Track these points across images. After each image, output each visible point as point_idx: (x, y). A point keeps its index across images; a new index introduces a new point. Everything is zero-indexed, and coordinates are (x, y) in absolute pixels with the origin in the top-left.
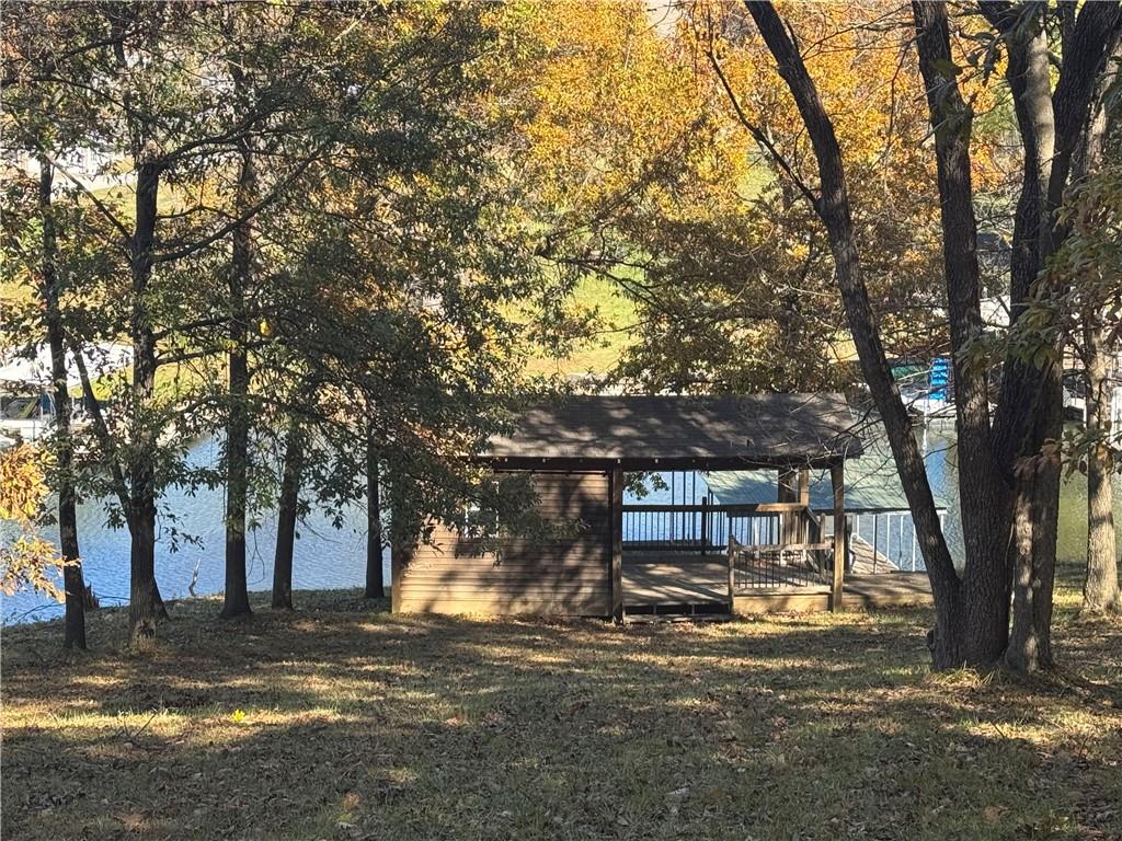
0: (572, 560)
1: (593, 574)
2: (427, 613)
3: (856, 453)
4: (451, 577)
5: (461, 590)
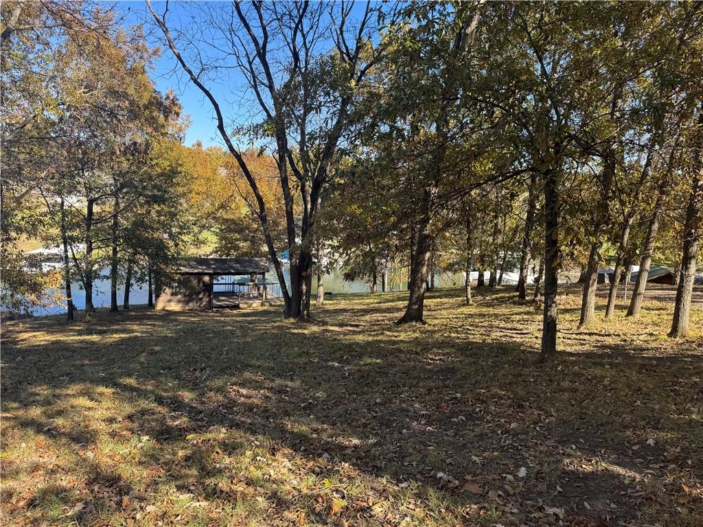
0: (201, 296)
1: (206, 299)
2: (163, 309)
3: (268, 271)
4: (170, 301)
5: (173, 304)
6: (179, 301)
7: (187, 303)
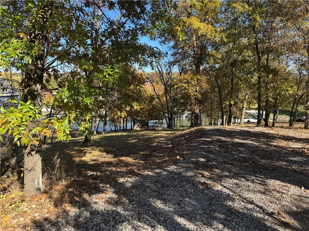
0: (145, 126)
4: (137, 127)
5: (138, 128)
6: (139, 128)
7: (141, 128)
